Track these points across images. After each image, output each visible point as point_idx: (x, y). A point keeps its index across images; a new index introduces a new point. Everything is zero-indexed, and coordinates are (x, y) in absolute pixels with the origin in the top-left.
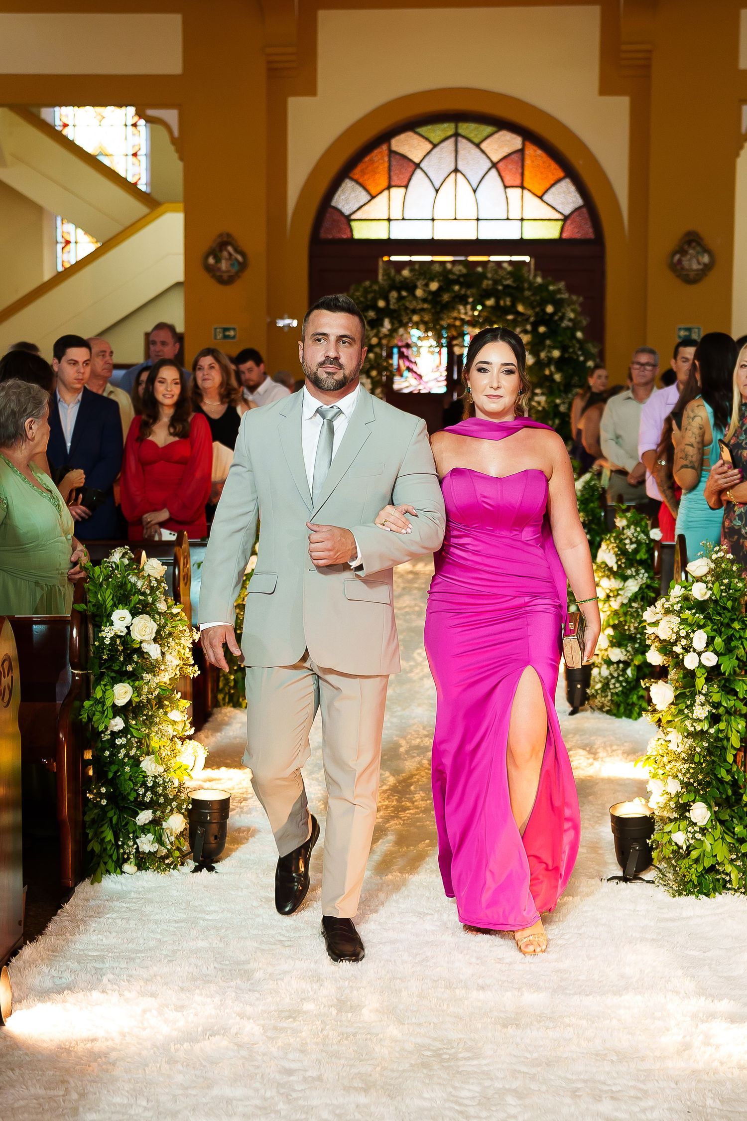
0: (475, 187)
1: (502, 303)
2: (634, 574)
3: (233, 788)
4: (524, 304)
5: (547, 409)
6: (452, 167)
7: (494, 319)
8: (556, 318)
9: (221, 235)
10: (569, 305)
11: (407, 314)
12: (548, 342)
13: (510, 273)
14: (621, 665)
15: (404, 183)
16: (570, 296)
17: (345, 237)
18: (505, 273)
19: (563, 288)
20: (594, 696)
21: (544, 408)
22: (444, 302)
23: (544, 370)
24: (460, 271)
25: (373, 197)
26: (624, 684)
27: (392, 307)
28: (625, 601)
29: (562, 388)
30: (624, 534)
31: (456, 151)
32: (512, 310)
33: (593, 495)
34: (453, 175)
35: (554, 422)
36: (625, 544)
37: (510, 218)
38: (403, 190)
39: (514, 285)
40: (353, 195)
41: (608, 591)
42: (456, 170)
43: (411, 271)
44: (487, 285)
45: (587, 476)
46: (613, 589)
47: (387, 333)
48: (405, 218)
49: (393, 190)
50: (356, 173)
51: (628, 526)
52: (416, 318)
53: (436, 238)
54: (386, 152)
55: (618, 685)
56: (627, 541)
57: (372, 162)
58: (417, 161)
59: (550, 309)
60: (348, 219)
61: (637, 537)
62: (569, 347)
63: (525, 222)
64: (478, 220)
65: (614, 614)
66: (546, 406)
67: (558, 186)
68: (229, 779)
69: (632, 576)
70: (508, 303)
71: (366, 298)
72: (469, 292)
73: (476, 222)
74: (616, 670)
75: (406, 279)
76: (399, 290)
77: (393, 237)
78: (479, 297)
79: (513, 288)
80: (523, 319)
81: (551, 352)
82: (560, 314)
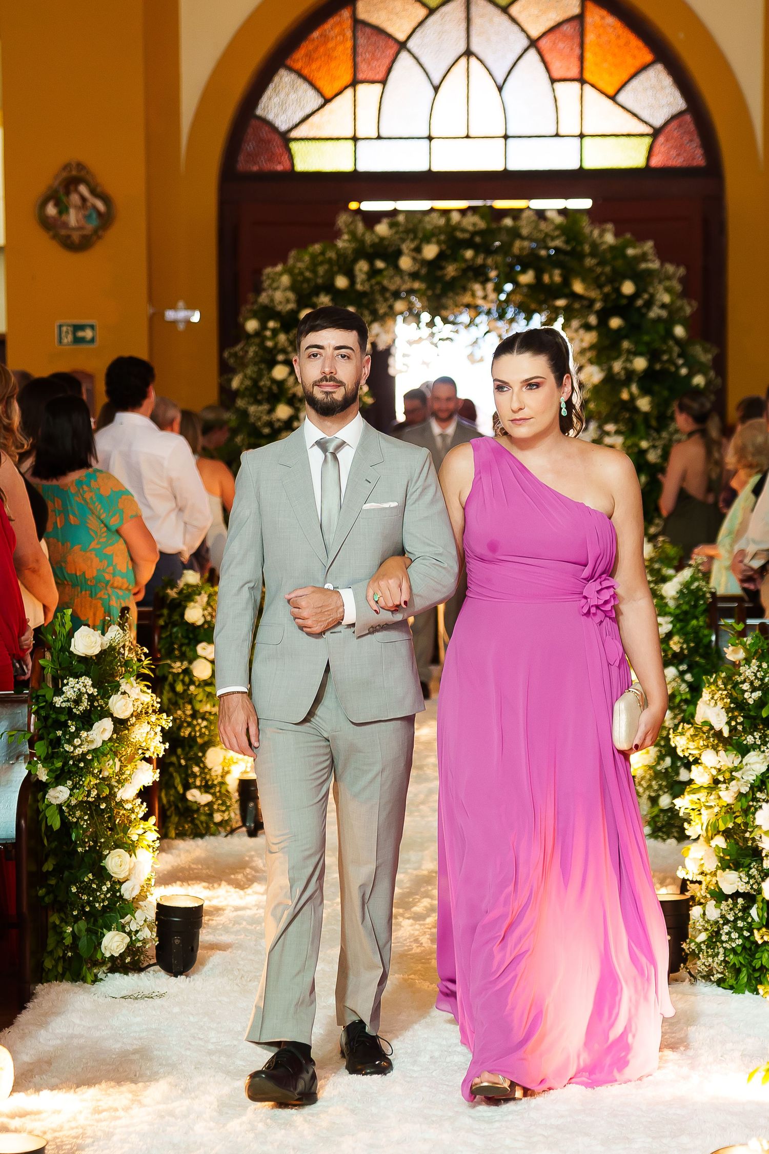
0: (500, 81)
1: (546, 278)
2: (759, 742)
3: (61, 1128)
4: (584, 280)
6: (462, 48)
7: (533, 306)
8: (640, 302)
9: (66, 167)
10: (660, 282)
11: (386, 300)
12: (626, 344)
13: (558, 227)
14: (740, 901)
15: (380, 76)
16: (662, 265)
17: (279, 168)
18: (551, 227)
19: (650, 252)
20: (695, 955)
22: (448, 278)
23: (619, 392)
24: (474, 225)
25: (327, 101)
26: (746, 934)
27: (359, 287)
28: (745, 790)
29: (654, 423)
30: (740, 675)
31: (468, 20)
32: (564, 290)
33: (695, 606)
34: (463, 60)
36: (744, 691)
37: (561, 132)
38: (379, 87)
39: (569, 248)
40: (293, 96)
41: (714, 772)
42: (468, 53)
43: (392, 225)
44: (522, 249)
45: (686, 574)
46: (723, 769)
48: (383, 134)
49: (361, 88)
50: (298, 58)
51: (748, 661)
52: (399, 306)
53: (435, 168)
54: (348, 23)
55: (734, 935)
56: (746, 686)
57: (325, 38)
58: (401, 37)
59: (628, 288)
60: (285, 138)
61: (762, 680)
62: (664, 352)
63: (585, 140)
64: (506, 137)
65: (726, 812)
67: (642, 77)
68: (54, 1113)
69: (754, 747)
70: (557, 278)
71: (314, 272)
72: (489, 261)
73: (503, 140)
74: (731, 909)
75: (382, 239)
76: (371, 259)
77: (362, 167)
78: (507, 270)
79: (565, 253)
80: (582, 306)
81: (631, 362)
82: (646, 296)
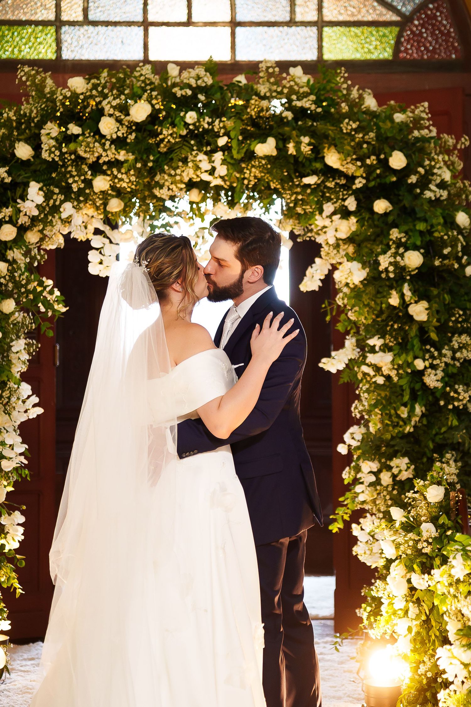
1: (291, 149)
4: (340, 150)
5: (396, 379)
8: (413, 179)
10: (438, 153)
11: (80, 173)
12: (395, 234)
16: (440, 133)
19: (424, 115)
21: (388, 378)
22: (163, 146)
23: (389, 295)
24: (198, 79)
27: (45, 155)
32: (314, 163)
35: (412, 410)
39: (319, 110)
43: (90, 79)
47: (36, 213)
59: (397, 160)
66: (393, 374)
70: (306, 149)
72: (218, 126)
76: (62, 122)
78: (240, 138)
79: (314, 117)
80: (337, 184)
81: (402, 256)
82: (421, 170)
